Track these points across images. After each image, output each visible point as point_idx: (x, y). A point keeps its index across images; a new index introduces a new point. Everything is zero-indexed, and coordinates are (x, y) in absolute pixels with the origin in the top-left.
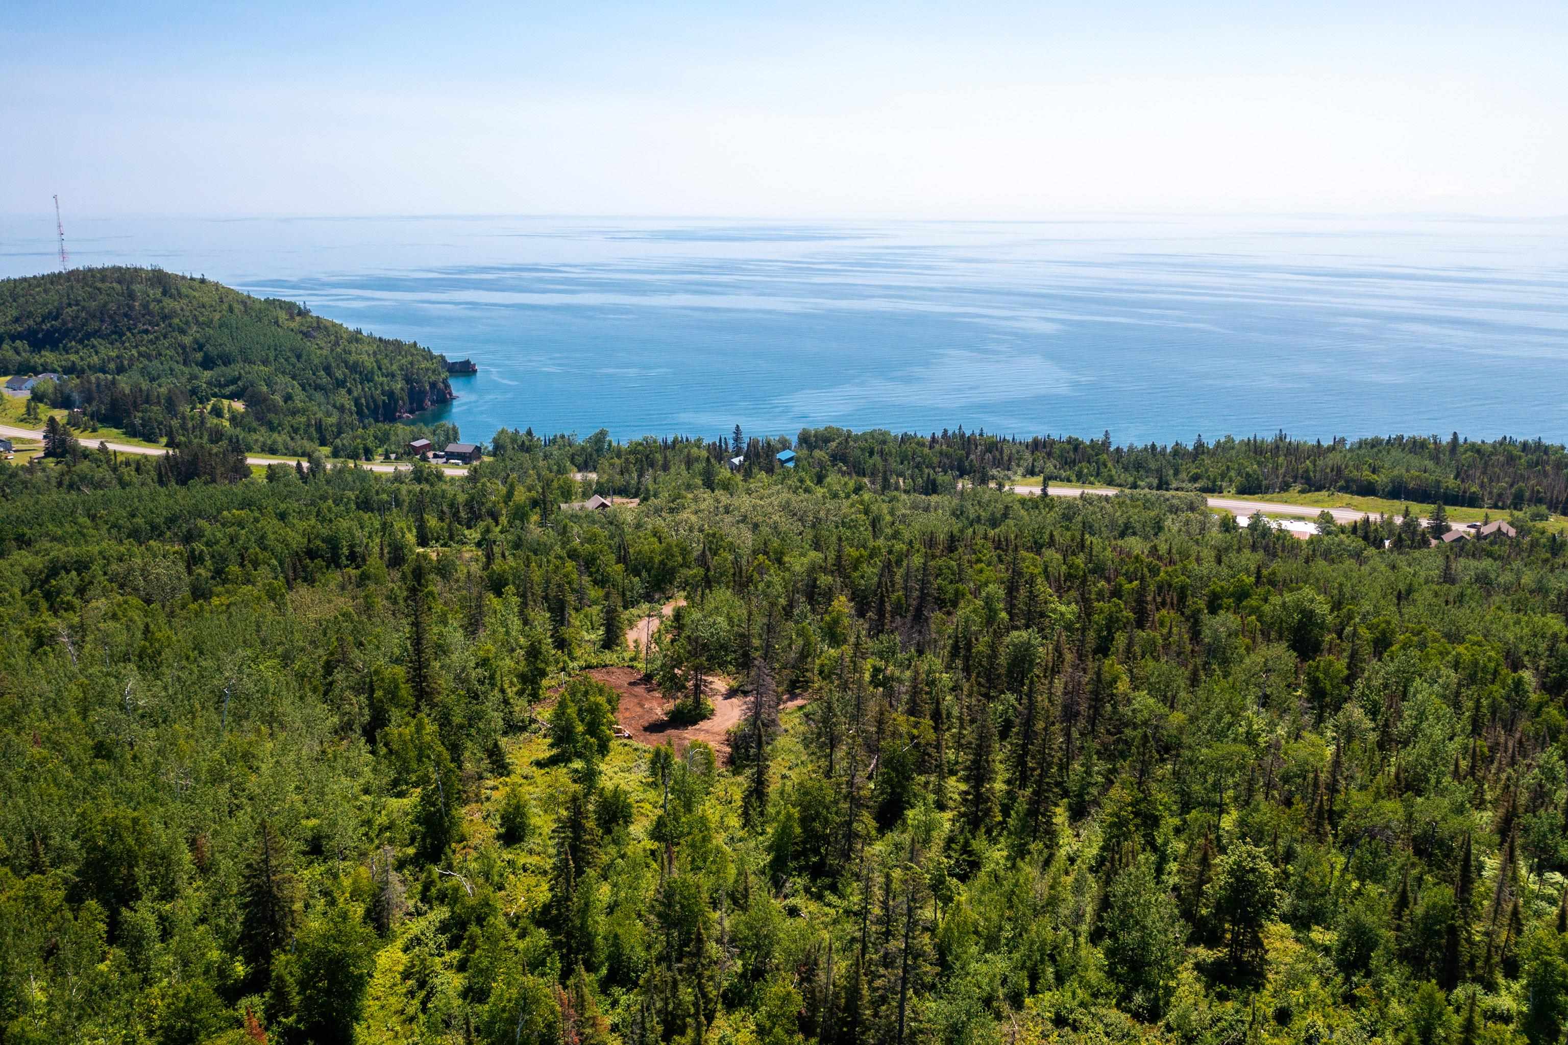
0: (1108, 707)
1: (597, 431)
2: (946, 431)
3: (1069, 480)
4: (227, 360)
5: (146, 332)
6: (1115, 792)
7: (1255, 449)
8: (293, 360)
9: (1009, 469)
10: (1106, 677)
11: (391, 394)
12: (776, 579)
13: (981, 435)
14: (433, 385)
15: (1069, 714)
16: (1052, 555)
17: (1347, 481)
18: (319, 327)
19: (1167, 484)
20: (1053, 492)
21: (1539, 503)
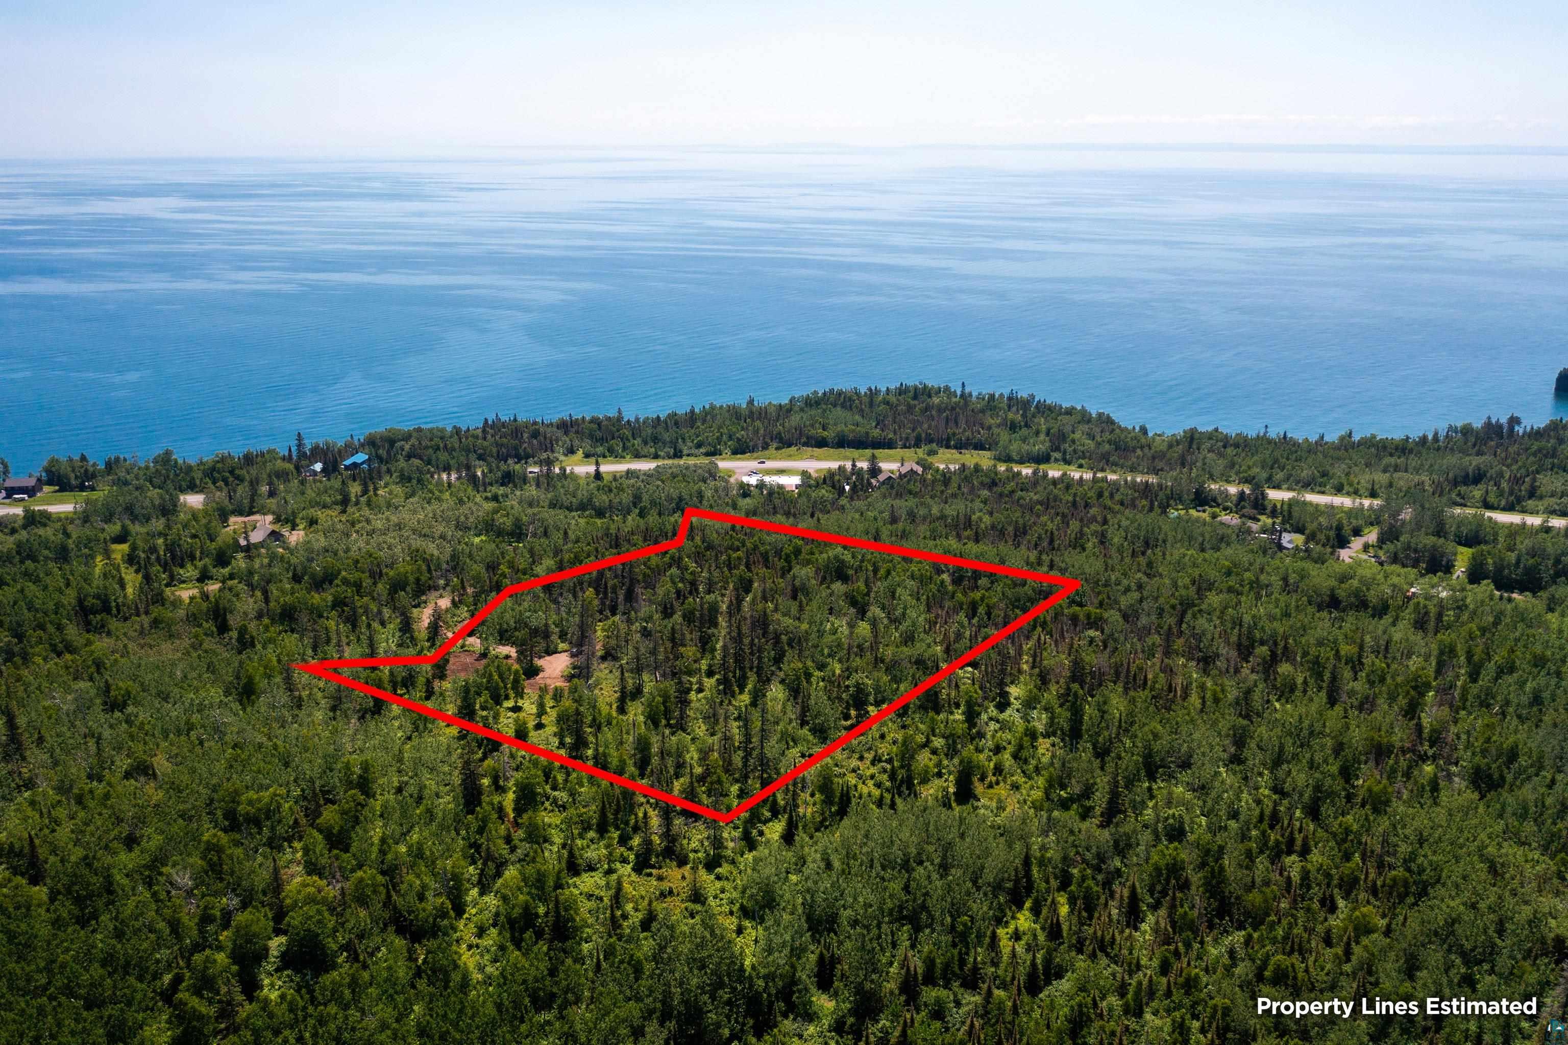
2: (486, 420)
3: (610, 456)
7: (734, 413)
9: (554, 452)
13: (515, 420)
17: (807, 438)
19: (681, 451)
20: (604, 468)
21: (931, 441)
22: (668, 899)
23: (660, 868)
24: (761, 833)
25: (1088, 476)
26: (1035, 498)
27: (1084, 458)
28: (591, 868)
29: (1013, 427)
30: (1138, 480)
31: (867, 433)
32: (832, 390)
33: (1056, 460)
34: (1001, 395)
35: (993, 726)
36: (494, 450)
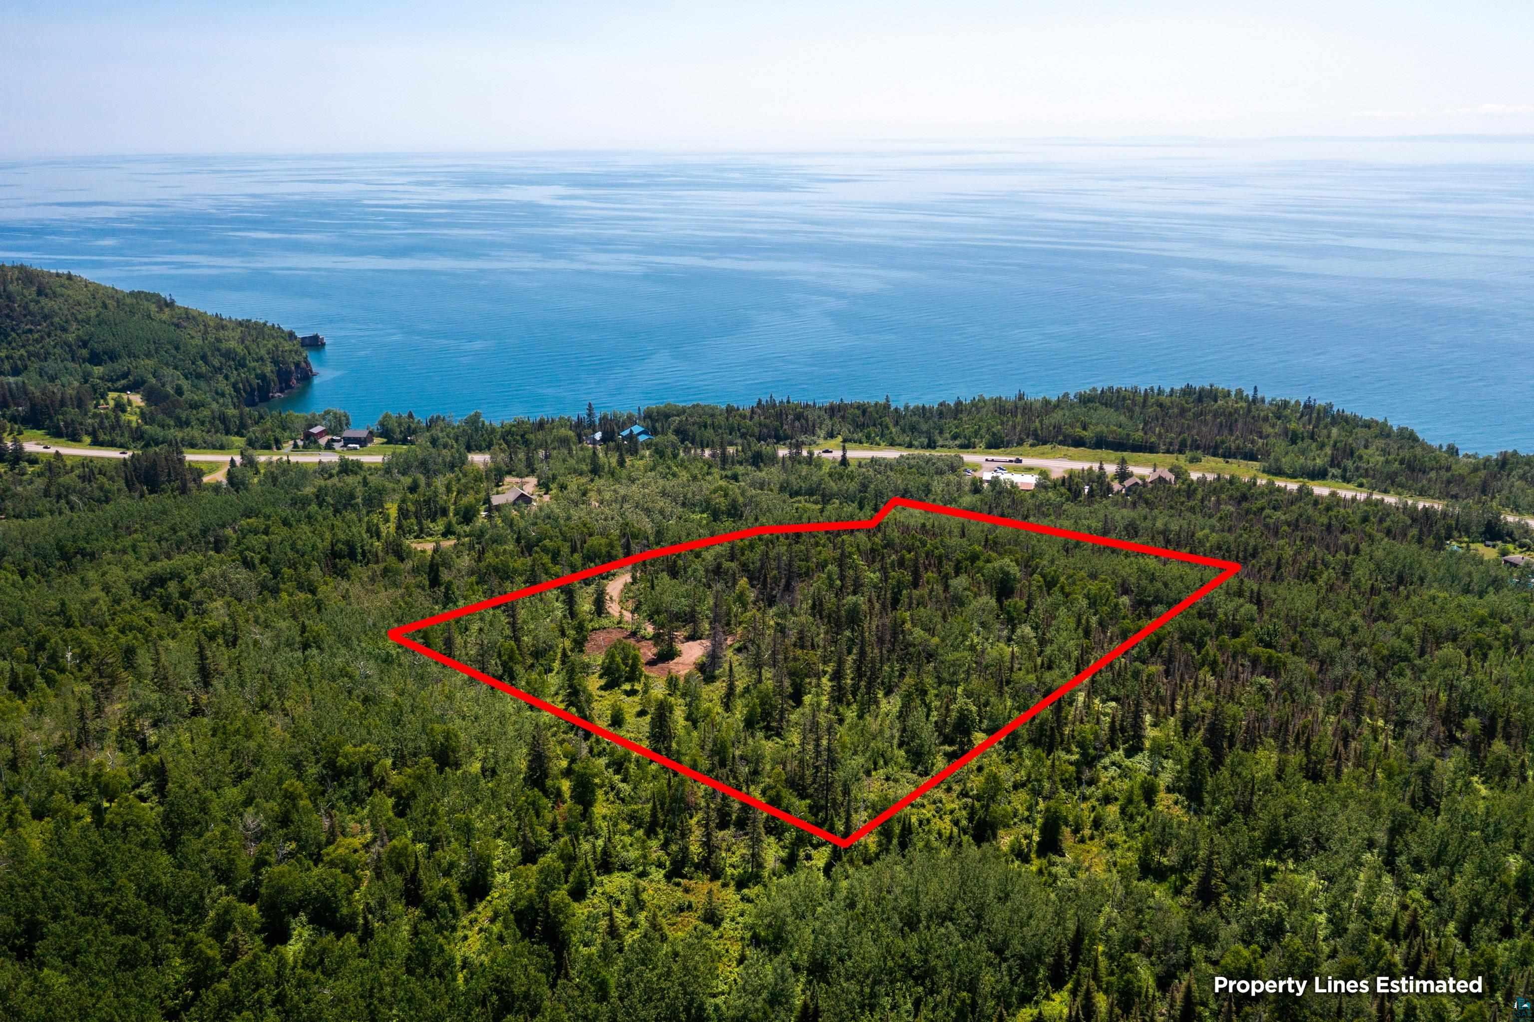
0: (901, 637)
1: (472, 413)
2: (760, 400)
3: (861, 443)
4: (113, 357)
5: (30, 331)
6: (907, 680)
7: (1000, 408)
8: (173, 352)
9: (814, 435)
10: (899, 621)
11: (263, 377)
12: (699, 567)
13: (788, 402)
14: (297, 364)
15: (881, 641)
16: (862, 537)
17: (1065, 437)
18: (188, 318)
19: (935, 442)
20: (850, 454)
21: (1198, 448)
22: (685, 914)
23: (691, 878)
24: (809, 858)
25: (1362, 496)
26: (1283, 517)
27: (1366, 475)
28: (624, 868)
29: (1294, 439)
30: (1420, 506)
31: (1128, 435)
32: (1111, 388)
33: (1334, 477)
34: (1297, 403)
35: (1113, 771)
36: (756, 430)
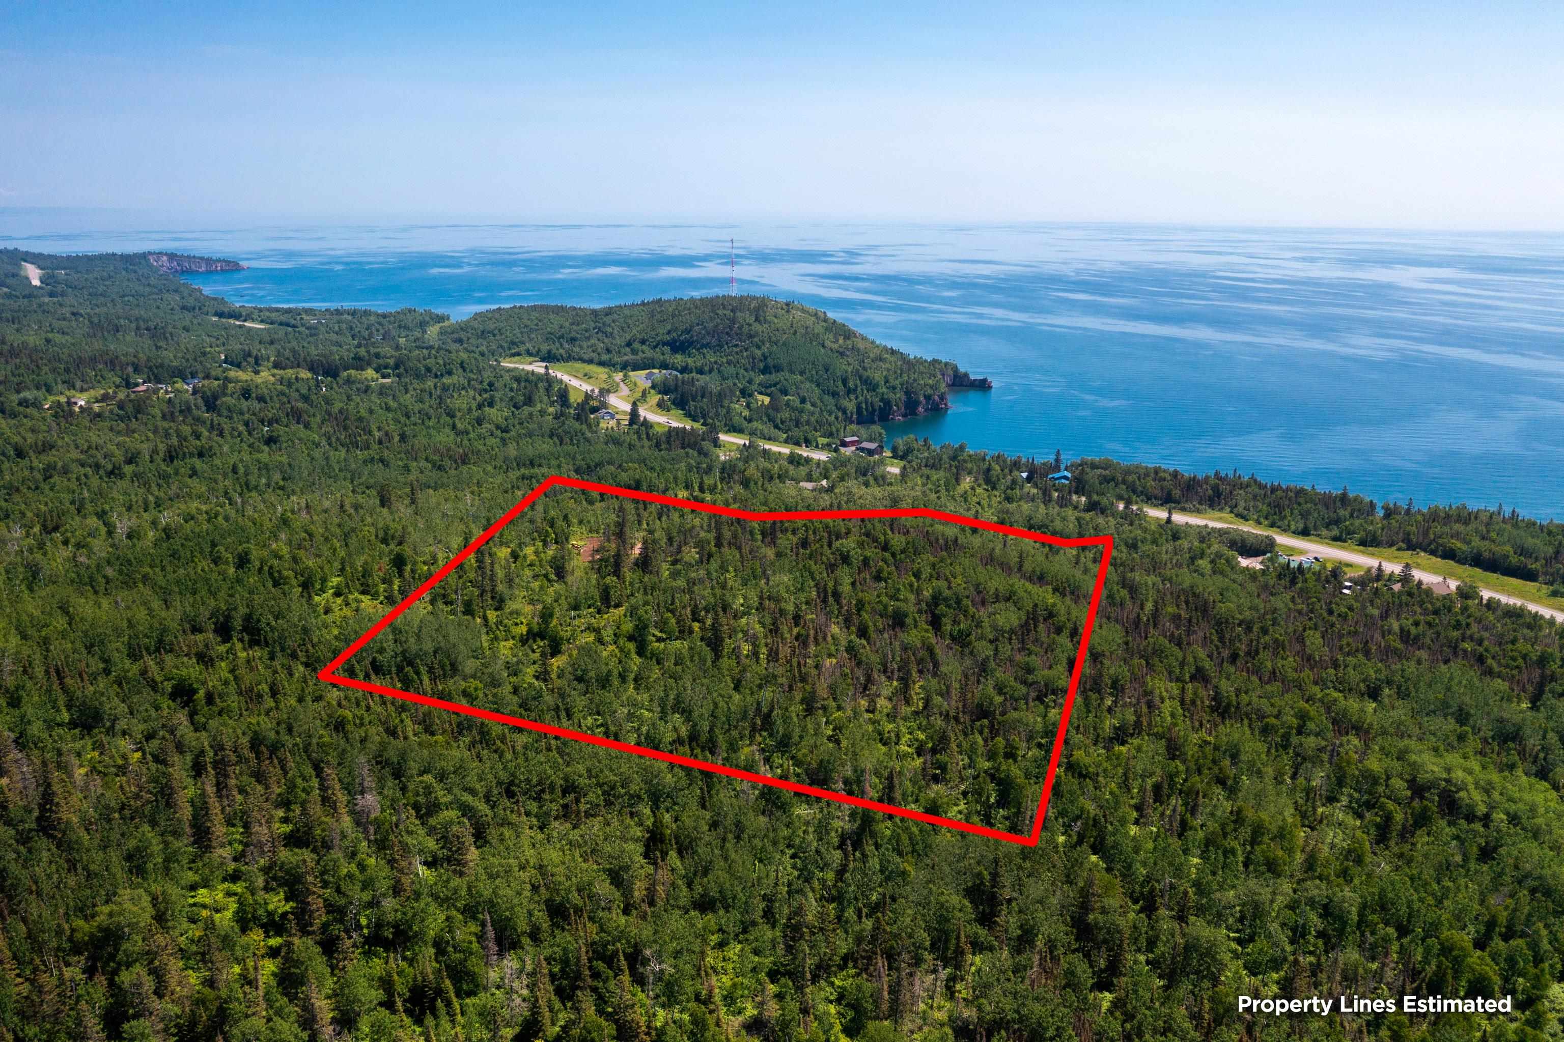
5: (736, 346)
8: (822, 372)
14: (928, 398)
